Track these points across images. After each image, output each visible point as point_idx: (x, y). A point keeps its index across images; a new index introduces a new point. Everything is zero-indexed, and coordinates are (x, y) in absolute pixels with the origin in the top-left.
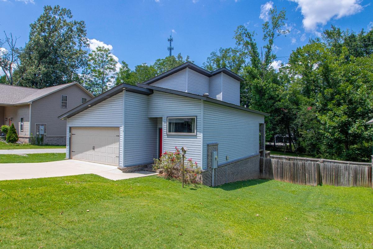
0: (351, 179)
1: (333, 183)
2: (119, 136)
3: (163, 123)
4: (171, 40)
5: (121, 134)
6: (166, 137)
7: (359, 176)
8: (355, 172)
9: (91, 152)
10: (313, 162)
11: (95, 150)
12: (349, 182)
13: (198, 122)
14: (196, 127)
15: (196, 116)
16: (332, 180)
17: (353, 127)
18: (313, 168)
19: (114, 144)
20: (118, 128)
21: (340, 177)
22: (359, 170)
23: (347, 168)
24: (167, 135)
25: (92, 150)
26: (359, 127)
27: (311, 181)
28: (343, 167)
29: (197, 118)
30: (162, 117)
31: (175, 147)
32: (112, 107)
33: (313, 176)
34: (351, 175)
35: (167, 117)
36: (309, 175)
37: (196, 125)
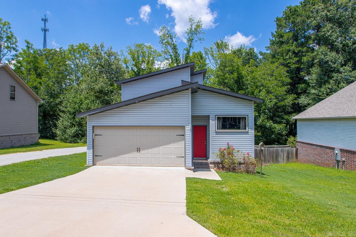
0: (285, 158)
1: (274, 162)
2: (183, 135)
3: (211, 121)
4: (45, 20)
5: (186, 133)
6: (215, 134)
7: (290, 156)
8: (288, 153)
9: (136, 154)
10: (266, 148)
11: (141, 152)
12: (284, 160)
13: (249, 120)
14: (248, 125)
15: (248, 115)
16: (274, 160)
17: (259, 120)
18: (267, 152)
19: (173, 144)
20: (183, 127)
21: (279, 158)
22: (290, 151)
23: (282, 150)
24: (216, 132)
25: (136, 152)
26: (263, 120)
27: (266, 163)
28: (280, 150)
29: (248, 117)
30: (209, 116)
31: (226, 143)
32: (173, 104)
33: (267, 159)
34: (285, 155)
35: (216, 116)
36: (264, 157)
37: (248, 123)
